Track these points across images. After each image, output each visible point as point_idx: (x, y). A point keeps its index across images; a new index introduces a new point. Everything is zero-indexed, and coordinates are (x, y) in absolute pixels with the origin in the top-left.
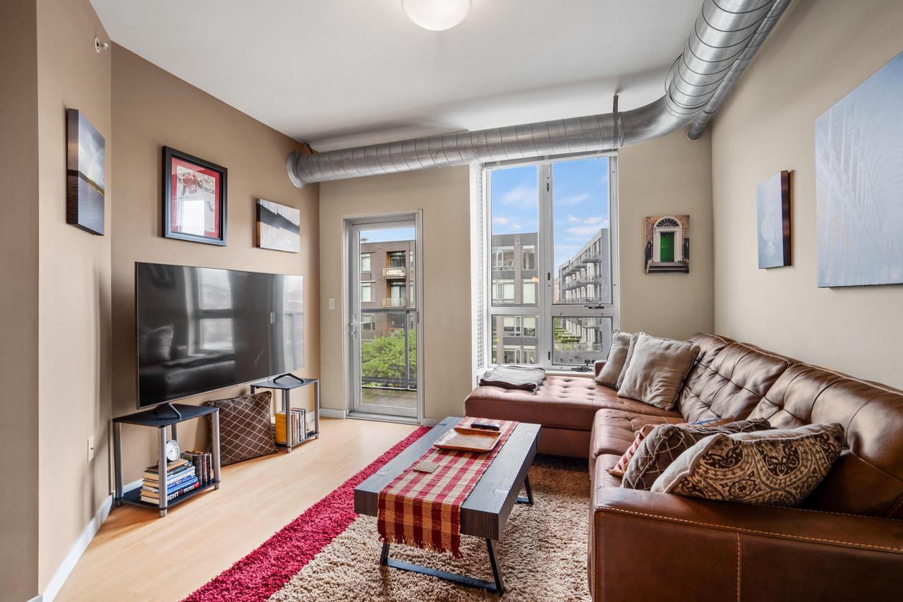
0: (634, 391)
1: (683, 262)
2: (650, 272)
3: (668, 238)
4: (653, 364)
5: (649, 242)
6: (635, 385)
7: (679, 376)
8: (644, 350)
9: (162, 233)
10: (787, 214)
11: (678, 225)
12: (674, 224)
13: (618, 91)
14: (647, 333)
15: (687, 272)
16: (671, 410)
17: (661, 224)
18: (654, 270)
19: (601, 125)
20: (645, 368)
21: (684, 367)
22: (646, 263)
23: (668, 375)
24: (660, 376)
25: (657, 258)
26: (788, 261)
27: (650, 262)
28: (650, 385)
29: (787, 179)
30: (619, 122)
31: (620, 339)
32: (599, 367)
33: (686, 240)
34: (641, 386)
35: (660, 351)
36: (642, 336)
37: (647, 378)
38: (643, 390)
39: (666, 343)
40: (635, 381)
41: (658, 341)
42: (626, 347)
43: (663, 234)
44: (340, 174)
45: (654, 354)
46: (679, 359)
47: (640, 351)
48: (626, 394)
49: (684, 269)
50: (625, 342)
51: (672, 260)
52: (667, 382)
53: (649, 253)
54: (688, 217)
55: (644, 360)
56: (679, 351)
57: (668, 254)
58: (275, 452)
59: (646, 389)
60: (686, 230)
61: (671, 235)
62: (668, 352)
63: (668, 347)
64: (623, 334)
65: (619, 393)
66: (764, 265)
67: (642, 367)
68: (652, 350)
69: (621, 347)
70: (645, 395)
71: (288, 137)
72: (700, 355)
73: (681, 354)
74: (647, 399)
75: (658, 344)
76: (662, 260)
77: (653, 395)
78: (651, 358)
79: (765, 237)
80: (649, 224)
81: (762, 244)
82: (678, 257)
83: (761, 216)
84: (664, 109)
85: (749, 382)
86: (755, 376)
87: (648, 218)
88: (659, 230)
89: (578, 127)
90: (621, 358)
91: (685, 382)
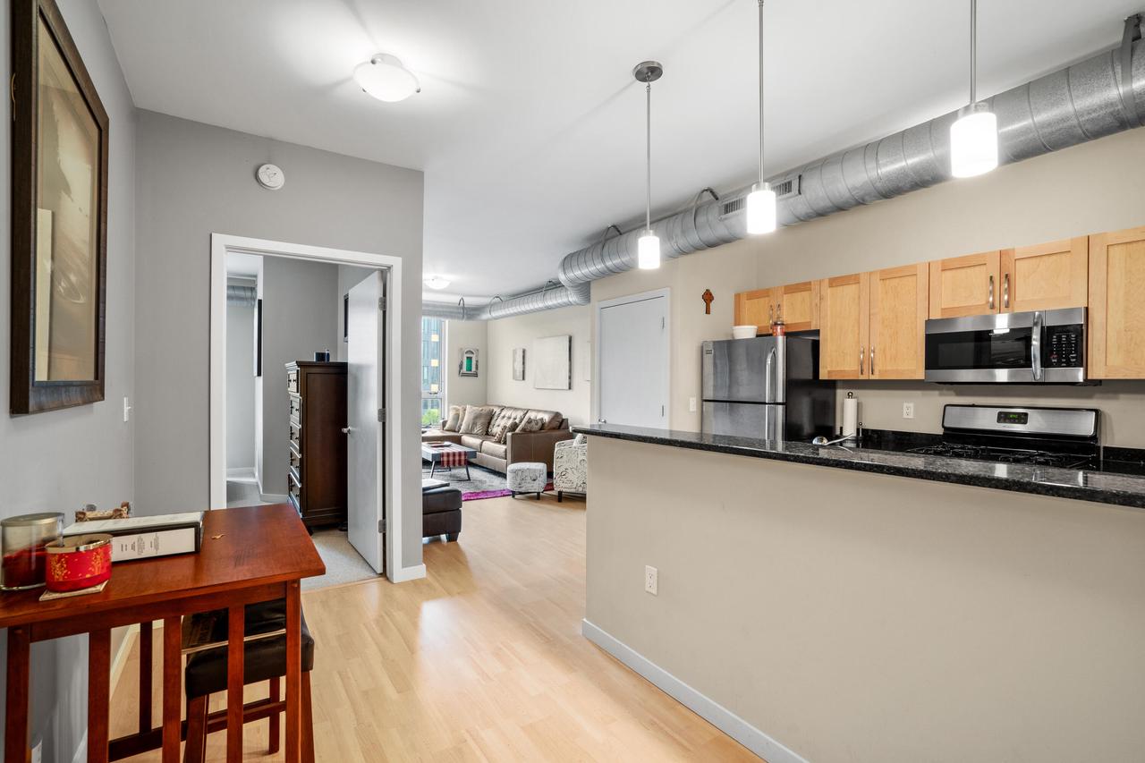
0: (468, 430)
1: (476, 372)
2: (462, 376)
3: (469, 359)
4: (477, 417)
5: (461, 361)
6: (469, 427)
7: (487, 421)
8: (471, 412)
10: (524, 363)
12: (473, 353)
13: (463, 294)
14: (470, 405)
16: (485, 434)
17: (467, 353)
18: (464, 375)
21: (489, 417)
22: (460, 371)
24: (479, 422)
25: (464, 370)
26: (524, 379)
27: (462, 371)
28: (475, 426)
29: (524, 351)
31: (455, 409)
32: (444, 424)
33: (477, 361)
35: (478, 412)
36: (468, 407)
37: (474, 424)
38: (473, 428)
39: (480, 408)
45: (475, 413)
46: (486, 415)
47: (469, 413)
48: (464, 432)
49: (476, 375)
50: (458, 410)
51: (471, 371)
52: (482, 424)
53: (461, 367)
54: (478, 350)
55: (472, 417)
57: (469, 369)
60: (477, 356)
61: (471, 358)
62: (481, 412)
63: (481, 410)
64: (455, 407)
65: (460, 432)
68: (475, 411)
69: (455, 413)
72: (493, 412)
73: (487, 412)
75: (477, 409)
76: (467, 370)
77: (477, 430)
78: (475, 415)
80: (462, 352)
81: (514, 371)
82: (474, 369)
83: (514, 361)
84: (484, 312)
85: (519, 417)
86: (519, 414)
87: (461, 349)
88: (466, 356)
89: (448, 310)
90: (457, 417)
91: (489, 423)
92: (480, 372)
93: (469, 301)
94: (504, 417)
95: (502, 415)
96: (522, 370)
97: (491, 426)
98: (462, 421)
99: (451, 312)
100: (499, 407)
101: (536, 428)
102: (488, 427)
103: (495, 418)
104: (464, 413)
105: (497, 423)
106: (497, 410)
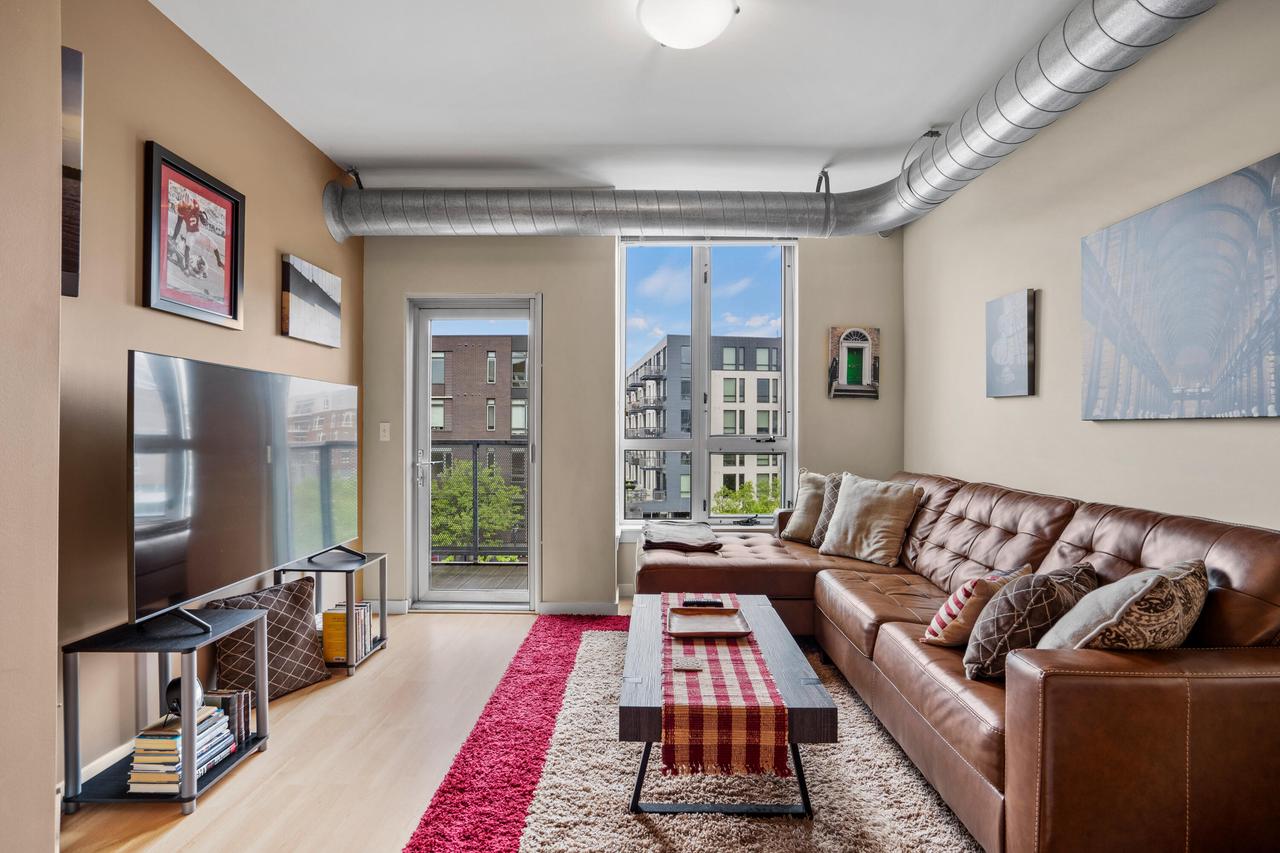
0: (845, 547)
1: (872, 386)
2: (835, 396)
3: (856, 354)
4: (870, 511)
5: (835, 359)
6: (846, 539)
7: (902, 525)
8: (854, 494)
9: (145, 301)
10: (1033, 338)
11: (867, 340)
12: (863, 338)
13: (828, 166)
14: (853, 473)
15: (877, 397)
16: (896, 566)
17: (848, 337)
18: (840, 394)
19: (810, 207)
20: (858, 517)
21: (907, 513)
22: (830, 385)
23: (890, 523)
24: (879, 525)
25: (843, 380)
26: (1033, 390)
27: (835, 384)
28: (867, 537)
29: (1034, 298)
30: (832, 205)
31: (812, 481)
32: (783, 519)
33: (876, 359)
34: (854, 539)
35: (876, 495)
36: (846, 479)
37: (863, 529)
38: (857, 544)
39: (882, 485)
40: (846, 533)
41: (870, 482)
42: (820, 492)
43: (851, 350)
44: (398, 227)
45: (868, 498)
46: (900, 504)
47: (849, 496)
48: (832, 550)
49: (873, 394)
50: (818, 485)
51: (860, 383)
52: (888, 533)
53: (833, 373)
54: (878, 330)
55: (856, 506)
56: (900, 494)
57: (855, 375)
58: (328, 678)
59: (861, 542)
60: (876, 346)
61: (860, 351)
62: (886, 495)
63: (886, 490)
64: (812, 475)
65: (822, 548)
66: (994, 392)
67: (855, 515)
68: (866, 494)
69: (812, 491)
70: (861, 550)
71: (326, 156)
72: (923, 499)
73: (902, 498)
74: (864, 553)
75: (872, 486)
76: (849, 383)
77: (872, 548)
78: (866, 504)
79: (998, 361)
80: (834, 336)
81: (993, 371)
82: (867, 379)
83: (992, 337)
84: (892, 198)
85: (1026, 526)
86: (1030, 519)
87: (834, 328)
88: (845, 345)
89: (782, 205)
90: (815, 505)
91: (909, 531)
92: (885, 386)
93: (846, 180)
94: (959, 519)
95: (955, 508)
96: (1024, 360)
97: (915, 542)
98: (829, 517)
99: (790, 211)
100: (942, 481)
101: (1177, 621)
102: (905, 544)
103: (929, 516)
104: (835, 496)
105: (936, 536)
106: (938, 495)
